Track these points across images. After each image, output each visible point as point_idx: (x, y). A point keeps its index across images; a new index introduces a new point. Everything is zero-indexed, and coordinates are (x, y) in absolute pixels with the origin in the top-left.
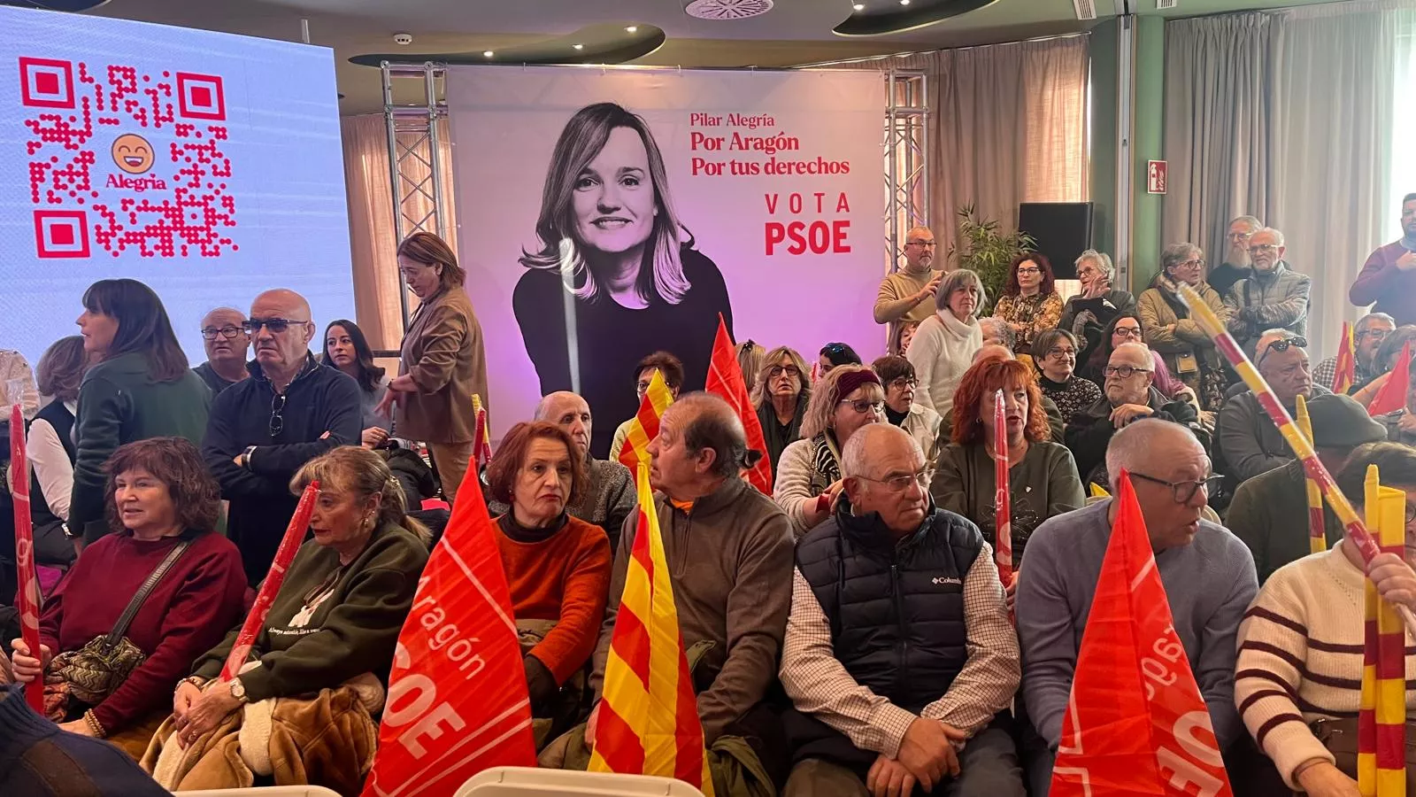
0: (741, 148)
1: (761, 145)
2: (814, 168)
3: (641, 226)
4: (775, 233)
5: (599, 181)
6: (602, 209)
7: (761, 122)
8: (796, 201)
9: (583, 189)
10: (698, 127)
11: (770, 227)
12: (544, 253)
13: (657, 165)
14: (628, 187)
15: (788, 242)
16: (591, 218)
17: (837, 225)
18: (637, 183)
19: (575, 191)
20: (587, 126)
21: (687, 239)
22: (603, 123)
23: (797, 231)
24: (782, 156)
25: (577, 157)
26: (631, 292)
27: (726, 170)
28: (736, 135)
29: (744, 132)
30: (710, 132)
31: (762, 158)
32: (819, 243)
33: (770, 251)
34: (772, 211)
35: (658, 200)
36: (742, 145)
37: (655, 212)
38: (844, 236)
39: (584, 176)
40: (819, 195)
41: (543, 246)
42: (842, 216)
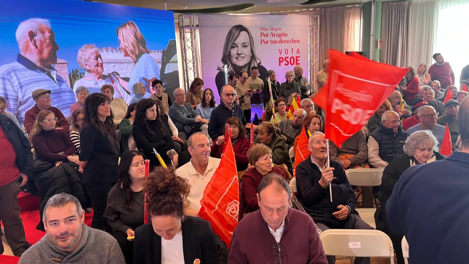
0: (273, 36)
1: (278, 35)
2: (291, 42)
3: (248, 58)
4: (281, 60)
5: (237, 46)
6: (238, 54)
7: (278, 29)
8: (286, 51)
9: (233, 49)
11: (280, 58)
13: (252, 42)
14: (245, 48)
15: (284, 62)
16: (235, 57)
17: (297, 57)
18: (247, 47)
20: (234, 31)
21: (259, 62)
22: (238, 30)
23: (287, 59)
24: (283, 38)
25: (231, 40)
27: (269, 43)
28: (272, 33)
29: (274, 32)
30: (265, 32)
31: (278, 39)
32: (292, 62)
33: (280, 65)
34: (280, 54)
36: (273, 35)
37: (251, 55)
38: (298, 60)
39: (233, 46)
40: (292, 49)
41: (223, 65)
42: (298, 55)
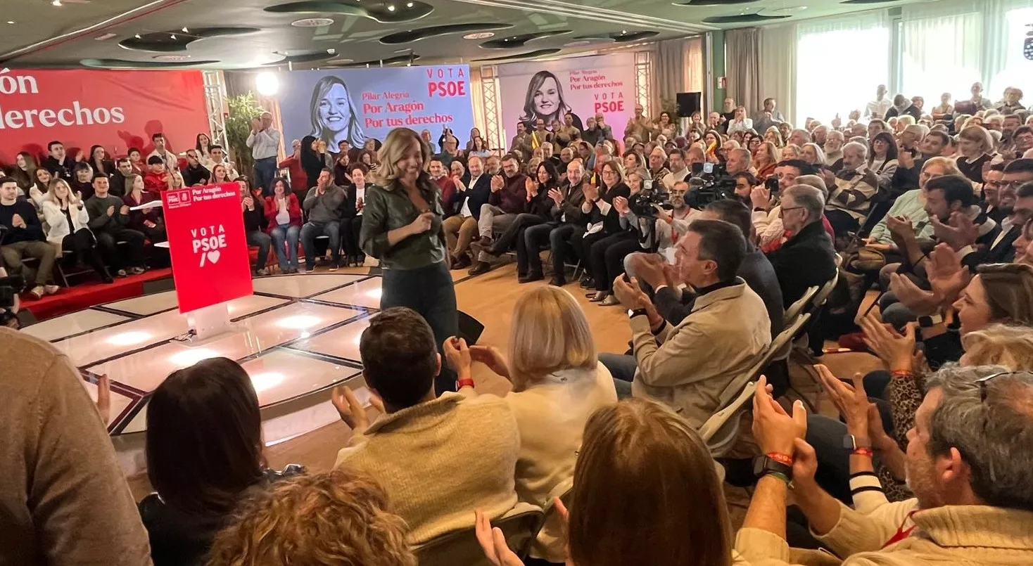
0: (586, 81)
1: (593, 79)
2: (611, 85)
3: (555, 106)
4: (598, 106)
5: (542, 94)
6: (543, 102)
7: (593, 72)
8: (605, 96)
9: (537, 96)
10: (573, 76)
11: (596, 104)
12: (526, 116)
13: (560, 88)
14: (551, 95)
15: (602, 108)
16: (540, 105)
17: (619, 102)
18: (553, 94)
19: (535, 98)
20: (538, 78)
21: (569, 109)
22: (543, 77)
23: (605, 105)
24: (600, 82)
25: (535, 87)
27: (582, 88)
28: (584, 77)
29: (587, 76)
30: (576, 76)
31: (593, 83)
32: (613, 108)
34: (597, 99)
35: (560, 98)
36: (586, 79)
37: (559, 102)
38: (621, 106)
39: (537, 93)
40: (612, 94)
41: (525, 114)
42: (620, 99)
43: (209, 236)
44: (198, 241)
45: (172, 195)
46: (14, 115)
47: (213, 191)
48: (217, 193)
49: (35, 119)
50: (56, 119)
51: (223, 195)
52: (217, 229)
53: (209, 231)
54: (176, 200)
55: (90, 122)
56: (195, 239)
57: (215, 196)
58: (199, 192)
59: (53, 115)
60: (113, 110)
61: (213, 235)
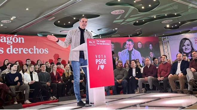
3: (190, 50)
6: (186, 48)
10: (195, 39)
13: (191, 43)
14: (188, 46)
19: (182, 47)
22: (185, 40)
25: (182, 43)
26: (190, 57)
35: (192, 47)
43: (101, 58)
44: (97, 60)
45: (90, 41)
46: (16, 49)
47: (103, 42)
48: (104, 43)
49: (22, 51)
50: (28, 51)
51: (106, 44)
52: (103, 56)
53: (101, 56)
54: (91, 42)
55: (38, 53)
56: (97, 59)
57: (103, 44)
58: (99, 41)
59: (27, 50)
60: (45, 50)
61: (102, 59)
